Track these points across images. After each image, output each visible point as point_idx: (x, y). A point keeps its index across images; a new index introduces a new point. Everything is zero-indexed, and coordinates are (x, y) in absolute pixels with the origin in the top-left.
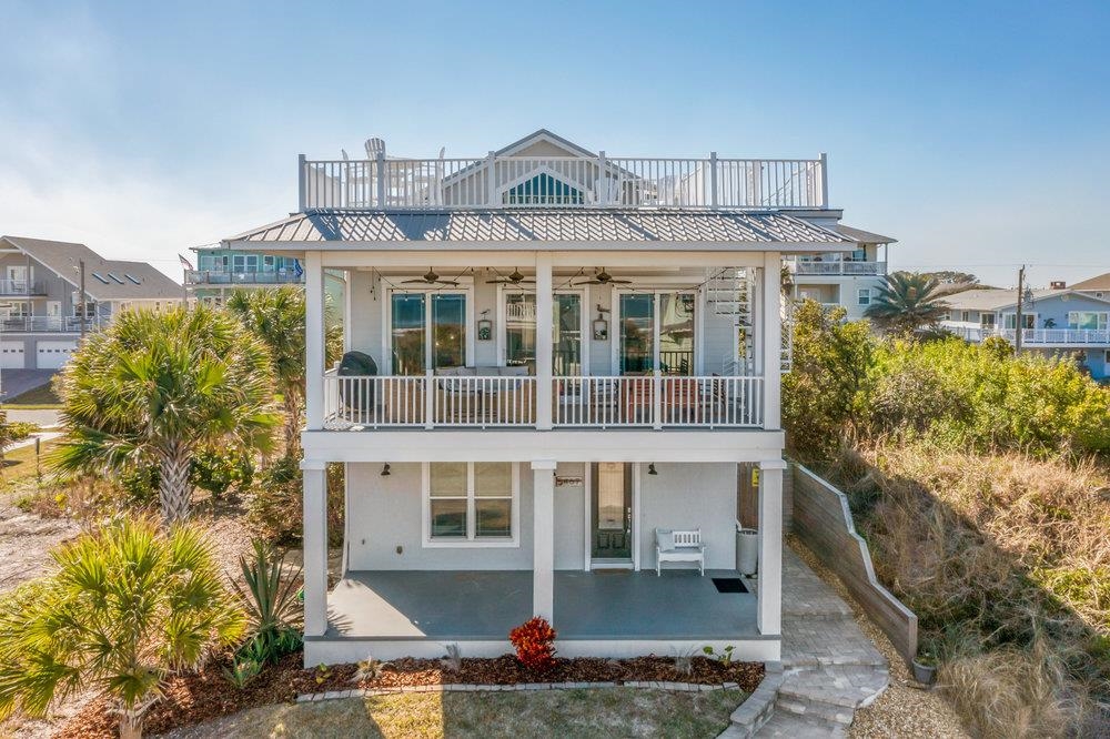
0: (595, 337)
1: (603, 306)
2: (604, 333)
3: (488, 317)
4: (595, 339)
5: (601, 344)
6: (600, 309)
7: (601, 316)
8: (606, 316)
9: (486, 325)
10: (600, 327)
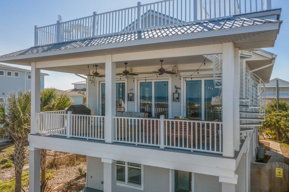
0: (174, 100)
1: (178, 86)
2: (178, 98)
3: (132, 92)
4: (174, 101)
5: (176, 104)
6: (176, 87)
7: (176, 91)
8: (179, 91)
9: (131, 95)
10: (176, 96)
